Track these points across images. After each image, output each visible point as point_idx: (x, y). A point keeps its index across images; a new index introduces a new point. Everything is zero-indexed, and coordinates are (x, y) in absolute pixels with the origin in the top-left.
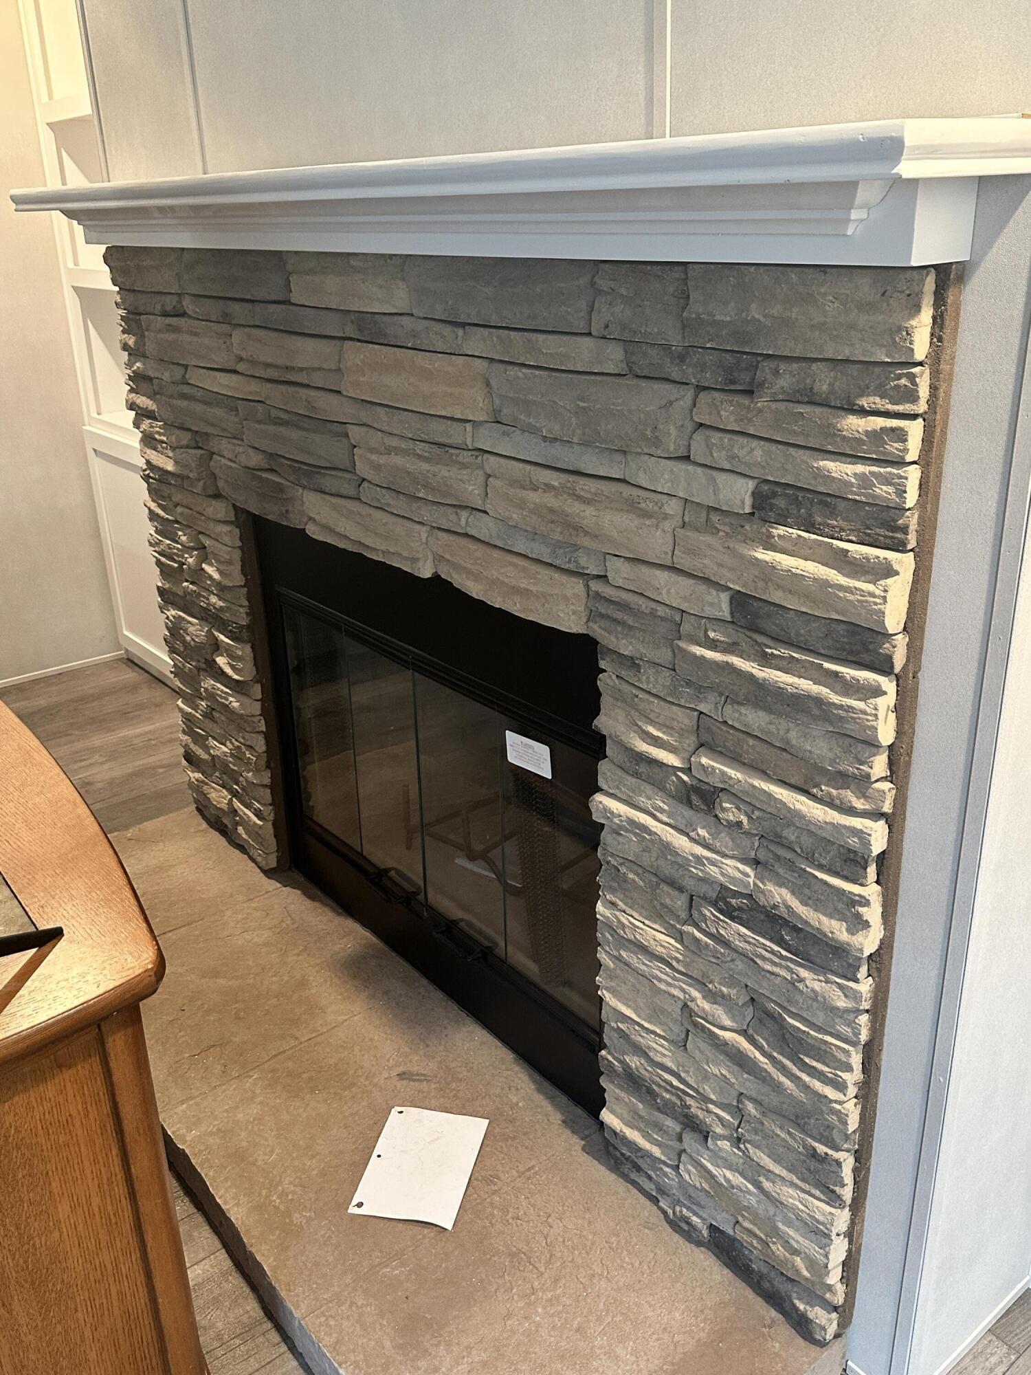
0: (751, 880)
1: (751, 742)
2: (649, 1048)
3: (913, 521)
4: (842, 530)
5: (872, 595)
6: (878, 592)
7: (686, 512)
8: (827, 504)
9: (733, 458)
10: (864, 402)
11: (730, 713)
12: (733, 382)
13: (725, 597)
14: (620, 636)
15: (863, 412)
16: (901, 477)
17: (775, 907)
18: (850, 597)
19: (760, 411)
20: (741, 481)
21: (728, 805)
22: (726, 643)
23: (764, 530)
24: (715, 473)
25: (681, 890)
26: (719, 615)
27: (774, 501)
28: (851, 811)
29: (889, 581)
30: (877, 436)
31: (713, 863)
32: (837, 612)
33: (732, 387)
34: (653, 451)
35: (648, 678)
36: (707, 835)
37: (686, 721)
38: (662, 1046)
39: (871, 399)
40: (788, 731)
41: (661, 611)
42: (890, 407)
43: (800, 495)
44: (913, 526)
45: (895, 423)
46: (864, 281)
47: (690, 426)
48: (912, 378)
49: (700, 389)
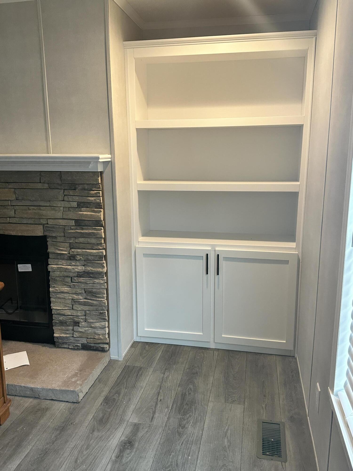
0: (84, 268)
1: (81, 244)
2: (65, 313)
3: (102, 204)
4: (92, 207)
5: (99, 215)
6: (100, 214)
7: (64, 209)
8: (89, 204)
9: (73, 199)
10: (93, 189)
11: (77, 241)
12: (71, 188)
13: (74, 221)
14: (52, 233)
15: (93, 191)
16: (100, 198)
17: (89, 271)
18: (96, 216)
19: (77, 192)
20: (75, 202)
21: (78, 257)
22: (75, 228)
23: (80, 209)
24: (70, 202)
25: (69, 277)
26: (73, 224)
27: (81, 205)
28: (100, 249)
29: (101, 213)
30: (96, 193)
31: (76, 268)
32: (94, 219)
33: (71, 189)
34: (57, 200)
35: (59, 239)
36: (74, 264)
37: (68, 245)
38: (68, 311)
39: (94, 189)
40: (88, 240)
41: (61, 227)
42: (97, 190)
43: (85, 203)
44: (102, 205)
45: (98, 191)
46: (91, 173)
47: (63, 195)
48: (100, 185)
49: (64, 190)
